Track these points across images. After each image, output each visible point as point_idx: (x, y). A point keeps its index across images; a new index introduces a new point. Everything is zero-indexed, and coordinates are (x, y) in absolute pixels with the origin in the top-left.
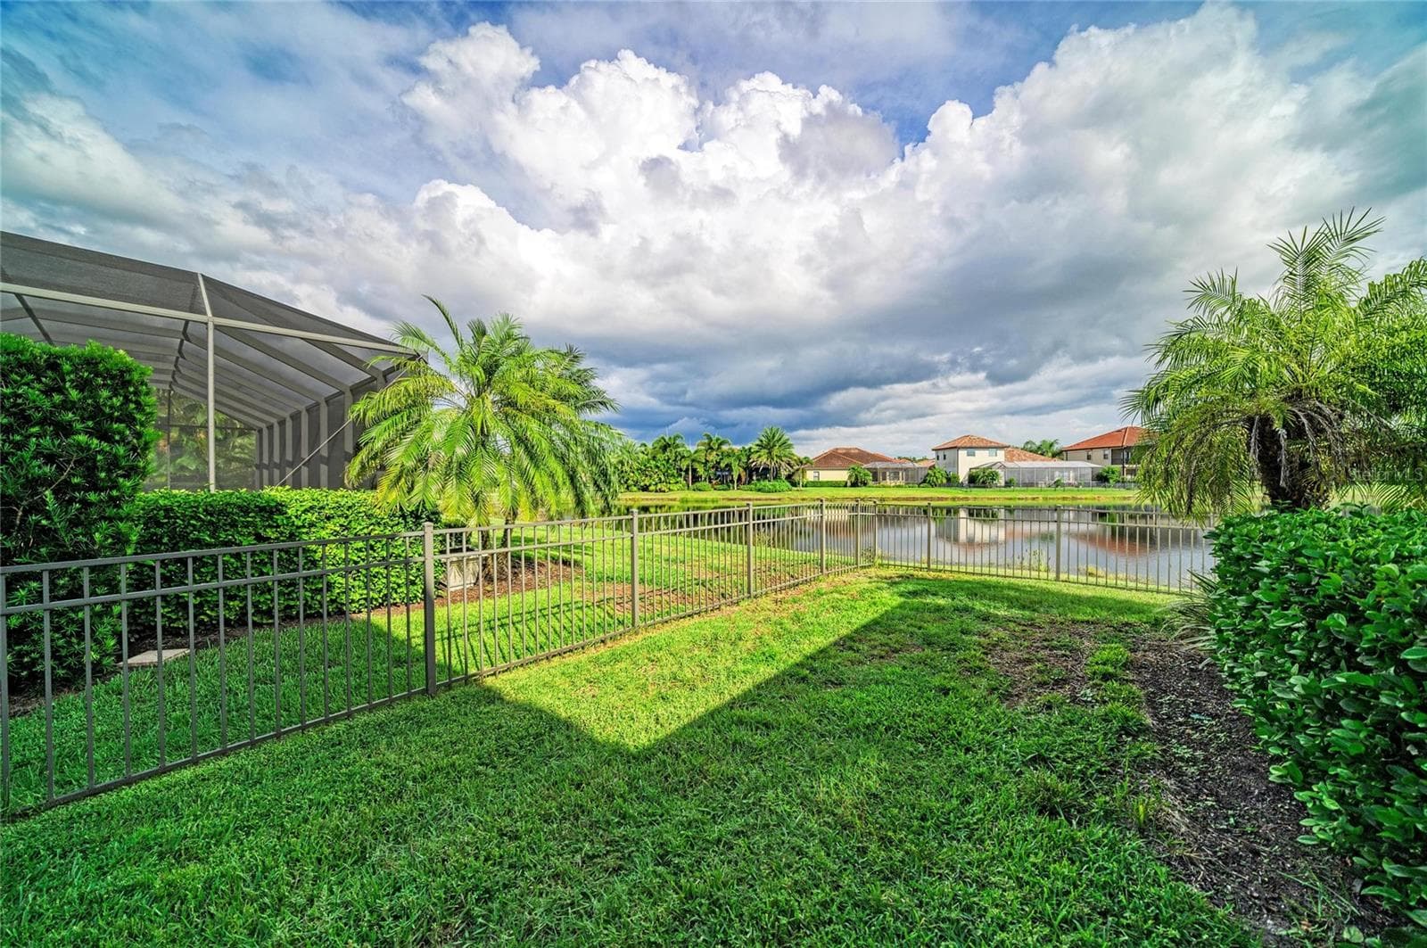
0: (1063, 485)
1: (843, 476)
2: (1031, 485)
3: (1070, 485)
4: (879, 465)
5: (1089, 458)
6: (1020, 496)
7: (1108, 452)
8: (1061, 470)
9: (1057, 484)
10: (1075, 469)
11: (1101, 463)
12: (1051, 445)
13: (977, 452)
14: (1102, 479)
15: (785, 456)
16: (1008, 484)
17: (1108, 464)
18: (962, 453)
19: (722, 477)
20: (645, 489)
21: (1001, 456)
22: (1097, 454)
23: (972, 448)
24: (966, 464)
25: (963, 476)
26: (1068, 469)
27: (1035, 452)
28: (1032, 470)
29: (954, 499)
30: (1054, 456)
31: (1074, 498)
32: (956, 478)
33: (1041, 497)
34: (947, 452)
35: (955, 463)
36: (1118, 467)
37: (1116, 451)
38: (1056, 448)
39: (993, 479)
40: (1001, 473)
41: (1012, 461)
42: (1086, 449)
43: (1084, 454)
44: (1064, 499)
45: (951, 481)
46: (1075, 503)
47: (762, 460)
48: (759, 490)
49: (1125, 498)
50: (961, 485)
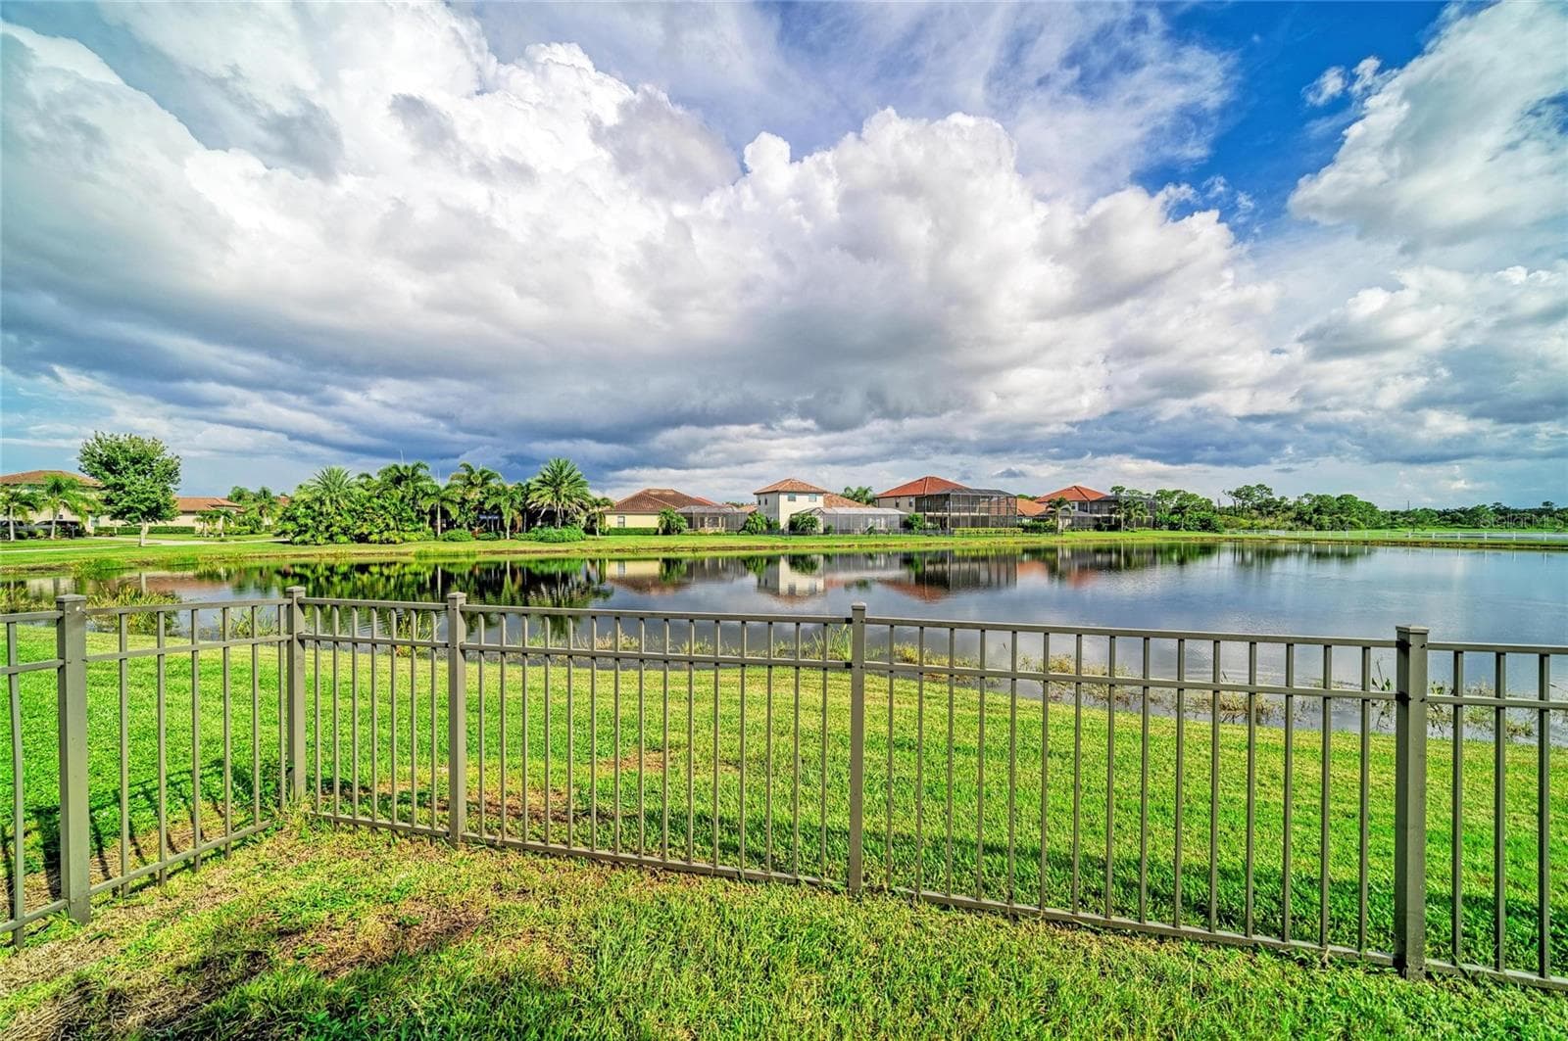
0: (876, 532)
1: (652, 522)
2: (848, 532)
3: (881, 531)
4: (695, 509)
5: (897, 505)
6: (838, 544)
7: (913, 500)
8: (874, 516)
9: (871, 531)
10: (886, 516)
11: (907, 511)
12: (866, 492)
13: (798, 497)
14: (907, 526)
15: (577, 496)
16: (827, 531)
17: (912, 511)
18: (783, 498)
19: (489, 522)
20: (362, 539)
21: (820, 502)
22: (904, 502)
23: (793, 493)
24: (787, 509)
25: (783, 523)
26: (880, 516)
27: (852, 499)
28: (848, 517)
29: (772, 548)
30: (868, 503)
31: (885, 545)
32: (777, 524)
33: (856, 544)
34: (768, 497)
35: (776, 509)
36: (920, 514)
37: (919, 499)
38: (870, 494)
39: (812, 526)
40: (820, 519)
41: (831, 507)
42: (894, 497)
43: (893, 501)
44: (877, 546)
45: (772, 528)
46: (886, 549)
47: (544, 499)
48: (542, 540)
49: (927, 545)
50: (782, 532)
